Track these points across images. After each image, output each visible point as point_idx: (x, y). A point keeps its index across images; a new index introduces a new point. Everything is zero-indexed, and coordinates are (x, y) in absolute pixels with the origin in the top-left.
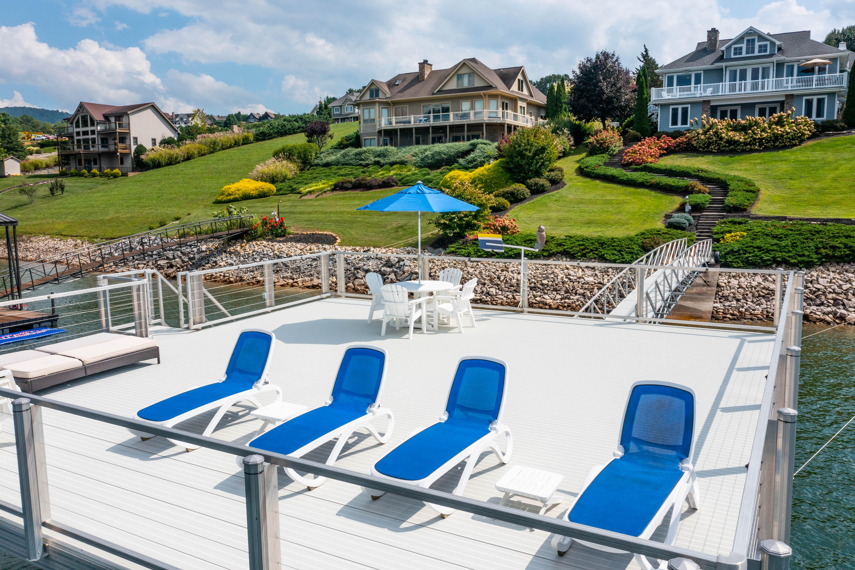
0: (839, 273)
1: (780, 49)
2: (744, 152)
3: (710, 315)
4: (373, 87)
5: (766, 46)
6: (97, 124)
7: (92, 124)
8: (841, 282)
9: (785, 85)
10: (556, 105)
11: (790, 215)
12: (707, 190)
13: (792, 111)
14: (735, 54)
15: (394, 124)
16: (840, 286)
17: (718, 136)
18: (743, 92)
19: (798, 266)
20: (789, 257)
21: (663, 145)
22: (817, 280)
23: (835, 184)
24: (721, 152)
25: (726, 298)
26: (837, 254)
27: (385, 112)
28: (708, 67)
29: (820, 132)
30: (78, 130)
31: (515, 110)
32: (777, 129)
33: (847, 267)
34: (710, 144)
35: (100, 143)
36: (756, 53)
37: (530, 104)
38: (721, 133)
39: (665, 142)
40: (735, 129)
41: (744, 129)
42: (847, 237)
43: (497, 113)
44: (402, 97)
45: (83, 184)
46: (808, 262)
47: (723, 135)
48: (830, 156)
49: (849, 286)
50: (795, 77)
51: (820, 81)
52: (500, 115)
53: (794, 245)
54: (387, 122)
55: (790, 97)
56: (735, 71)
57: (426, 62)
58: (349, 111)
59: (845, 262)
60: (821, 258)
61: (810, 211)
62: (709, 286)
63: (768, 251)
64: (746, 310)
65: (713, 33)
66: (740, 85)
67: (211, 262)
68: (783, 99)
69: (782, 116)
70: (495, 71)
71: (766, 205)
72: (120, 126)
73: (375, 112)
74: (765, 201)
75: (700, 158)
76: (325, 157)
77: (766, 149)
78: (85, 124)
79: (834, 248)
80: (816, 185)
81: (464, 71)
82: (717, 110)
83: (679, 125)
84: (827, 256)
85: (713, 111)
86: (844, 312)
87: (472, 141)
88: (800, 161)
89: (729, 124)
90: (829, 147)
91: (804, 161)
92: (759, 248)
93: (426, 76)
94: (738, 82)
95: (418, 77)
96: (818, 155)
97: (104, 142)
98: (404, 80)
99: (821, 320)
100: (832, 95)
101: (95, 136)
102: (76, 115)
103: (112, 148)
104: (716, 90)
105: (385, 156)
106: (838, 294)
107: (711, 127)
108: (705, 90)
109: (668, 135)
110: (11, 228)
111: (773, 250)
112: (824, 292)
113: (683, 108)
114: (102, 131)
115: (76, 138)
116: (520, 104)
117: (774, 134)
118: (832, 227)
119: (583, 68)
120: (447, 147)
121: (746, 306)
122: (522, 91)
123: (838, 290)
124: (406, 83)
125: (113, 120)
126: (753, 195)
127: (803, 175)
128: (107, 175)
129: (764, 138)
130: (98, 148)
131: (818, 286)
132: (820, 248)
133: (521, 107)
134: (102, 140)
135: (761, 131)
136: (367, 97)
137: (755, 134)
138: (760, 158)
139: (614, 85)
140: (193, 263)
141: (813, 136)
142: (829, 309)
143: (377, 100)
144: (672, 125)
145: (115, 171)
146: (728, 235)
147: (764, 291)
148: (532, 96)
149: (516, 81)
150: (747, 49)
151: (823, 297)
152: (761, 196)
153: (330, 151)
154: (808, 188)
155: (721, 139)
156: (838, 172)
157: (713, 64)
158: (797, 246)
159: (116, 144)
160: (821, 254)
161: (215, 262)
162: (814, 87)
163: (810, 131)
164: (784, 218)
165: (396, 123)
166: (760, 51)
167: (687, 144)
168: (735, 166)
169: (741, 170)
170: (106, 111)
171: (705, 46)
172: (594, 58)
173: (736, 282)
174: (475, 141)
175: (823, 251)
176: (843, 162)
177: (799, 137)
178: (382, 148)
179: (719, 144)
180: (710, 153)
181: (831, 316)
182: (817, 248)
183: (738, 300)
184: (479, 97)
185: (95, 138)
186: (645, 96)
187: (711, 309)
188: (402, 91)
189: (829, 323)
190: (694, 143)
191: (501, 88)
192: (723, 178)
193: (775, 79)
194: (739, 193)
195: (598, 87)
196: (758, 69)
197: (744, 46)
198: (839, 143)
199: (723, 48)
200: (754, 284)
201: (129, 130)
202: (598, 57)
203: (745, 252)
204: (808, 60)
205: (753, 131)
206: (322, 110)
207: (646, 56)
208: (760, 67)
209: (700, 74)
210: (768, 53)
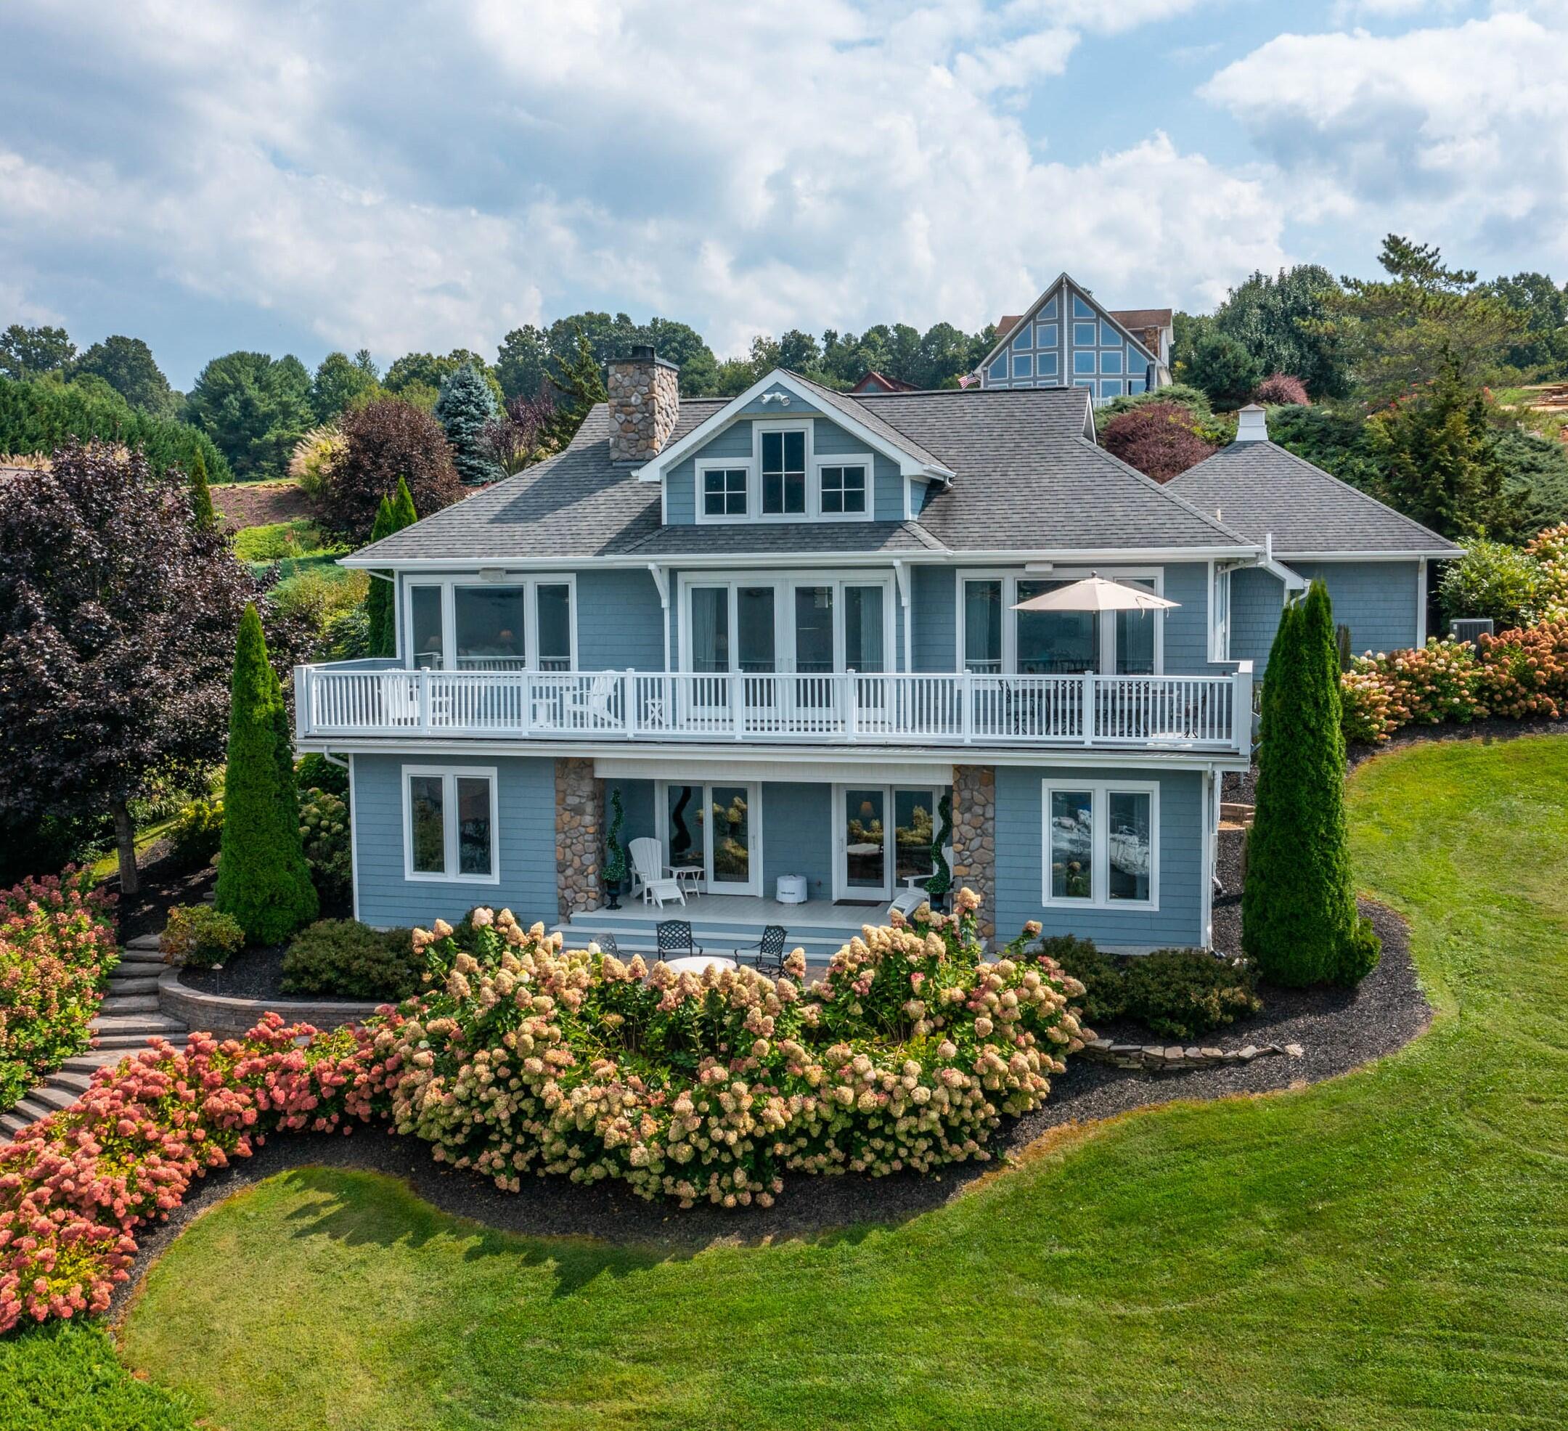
1: (933, 488)
5: (855, 476)
14: (713, 506)
28: (597, 558)
36: (814, 513)
50: (1008, 676)
55: (978, 777)
68: (946, 779)
83: (452, 874)
113: (463, 783)
150: (771, 487)
155: (544, 1112)
162: (1088, 738)
166: (829, 503)
193: (908, 674)
196: (826, 596)
197: (752, 465)
199: (658, 471)
208: (837, 584)
209: (562, 591)
210: (868, 514)
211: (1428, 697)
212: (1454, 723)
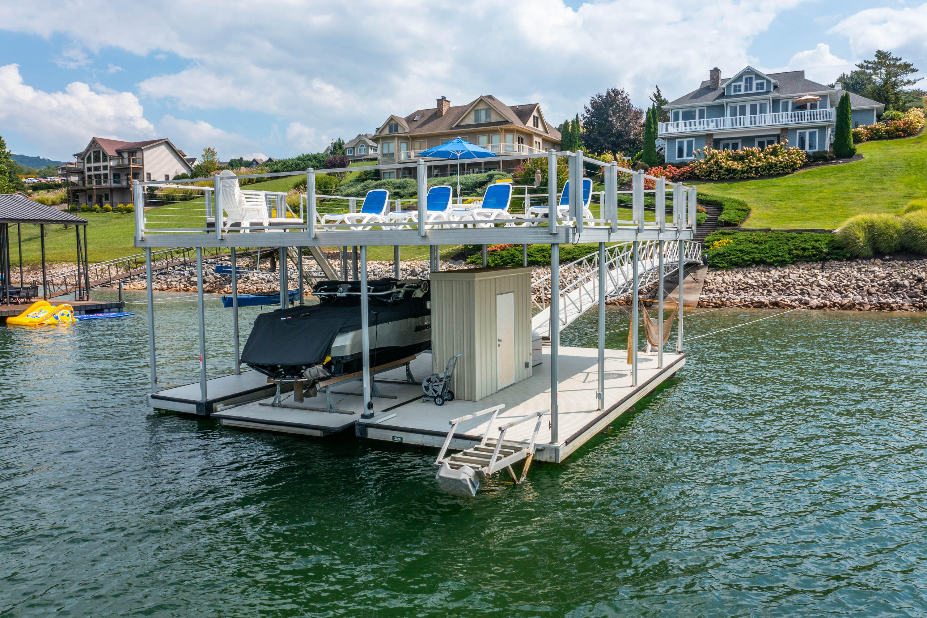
0: (808, 270)
1: (775, 87)
2: (742, 179)
3: (696, 305)
4: (392, 122)
5: (762, 84)
6: (110, 160)
7: (105, 160)
8: (808, 277)
9: (780, 120)
10: (570, 141)
11: (773, 228)
12: (705, 210)
13: (786, 143)
14: (735, 91)
15: (413, 158)
16: (807, 280)
17: (718, 165)
18: (742, 126)
19: (773, 265)
20: (766, 257)
21: (669, 174)
22: (789, 275)
23: (817, 204)
24: (721, 180)
25: (711, 291)
26: (806, 254)
27: (404, 146)
28: (711, 103)
29: (812, 162)
30: (89, 165)
31: (531, 145)
32: (771, 159)
33: (815, 265)
34: (711, 172)
35: (112, 178)
36: (754, 91)
37: (545, 140)
38: (721, 163)
39: (670, 171)
40: (734, 159)
41: (741, 158)
42: (816, 241)
43: (513, 147)
44: (421, 132)
45: (97, 219)
46: (782, 261)
47: (723, 164)
48: (817, 182)
49: (814, 279)
50: (790, 112)
51: (812, 116)
52: (517, 149)
53: (771, 248)
54: (406, 156)
55: (785, 130)
56: (736, 107)
57: (444, 98)
58: (362, 153)
59: (813, 261)
60: (793, 258)
61: (792, 225)
62: (697, 282)
63: (749, 253)
64: (727, 300)
65: (715, 72)
66: (740, 119)
67: (243, 278)
68: (779, 132)
69: (776, 147)
70: (511, 108)
71: (755, 221)
72: (134, 161)
73: (394, 148)
74: (755, 219)
75: (702, 185)
76: (345, 189)
77: (762, 177)
78: (97, 160)
79: (804, 249)
80: (801, 205)
81: (481, 106)
82: (719, 143)
83: (685, 158)
84: (798, 256)
85: (717, 143)
86: (809, 299)
87: (490, 173)
88: (791, 186)
89: (728, 154)
90: (817, 174)
91: (794, 186)
92: (741, 251)
93: (444, 112)
94: (738, 117)
95: (436, 113)
96: (807, 181)
97: (117, 176)
98: (423, 116)
99: (790, 306)
100: (823, 129)
101: (108, 172)
102: (88, 150)
103: (124, 184)
104: (718, 124)
105: (405, 188)
106: (804, 285)
107: (712, 157)
108: (708, 125)
109: (673, 165)
110: (81, 227)
111: (753, 252)
112: (793, 285)
113: (688, 142)
114: (115, 166)
115: (87, 173)
116: (535, 139)
117: (768, 163)
118: (806, 235)
119: (594, 104)
120: (465, 178)
121: (727, 297)
122: (537, 127)
123: (805, 283)
124: (424, 119)
125: (126, 155)
126: (745, 213)
127: (791, 197)
128: (119, 210)
129: (759, 167)
130: (111, 183)
131: (789, 280)
132: (792, 250)
133: (536, 142)
134: (115, 175)
135: (757, 161)
136: (386, 132)
137: (751, 163)
138: (755, 184)
139: (624, 119)
140: (226, 279)
141: (805, 165)
142: (796, 297)
143: (396, 134)
144: (678, 157)
145: (129, 206)
146: (717, 242)
147: (744, 285)
148: (547, 132)
149: (532, 117)
150: (746, 86)
151: (792, 288)
152: (752, 215)
153: (350, 183)
154: (794, 208)
155: (721, 168)
156: (821, 194)
157: (714, 100)
158: (773, 249)
159: (128, 179)
160: (792, 254)
161: (248, 278)
162: (806, 121)
163: (802, 161)
164: (769, 230)
165: (415, 157)
166: (757, 89)
167: (691, 173)
168: (732, 191)
169: (737, 194)
170: (119, 147)
171: (709, 84)
172: (604, 94)
173: (721, 279)
174: (492, 172)
175: (794, 252)
176: (828, 186)
177: (792, 166)
178: (402, 180)
179: (719, 173)
180: (712, 180)
181: (797, 302)
182: (790, 250)
183: (721, 292)
184: (496, 132)
185: (107, 174)
186: (653, 130)
187: (698, 300)
188: (420, 126)
189: (794, 308)
190: (697, 172)
191: (518, 123)
192: (719, 200)
193: (771, 114)
194: (732, 211)
195: (609, 121)
196: (756, 105)
197: (743, 84)
198: (827, 171)
199: (724, 86)
200: (736, 280)
201: (143, 165)
202: (608, 94)
203: (730, 254)
204: (800, 97)
205: (750, 161)
206: (336, 150)
207: (658, 96)
208: (758, 103)
209: (704, 110)
210: (764, 90)
211: (875, 133)
212: (880, 138)
